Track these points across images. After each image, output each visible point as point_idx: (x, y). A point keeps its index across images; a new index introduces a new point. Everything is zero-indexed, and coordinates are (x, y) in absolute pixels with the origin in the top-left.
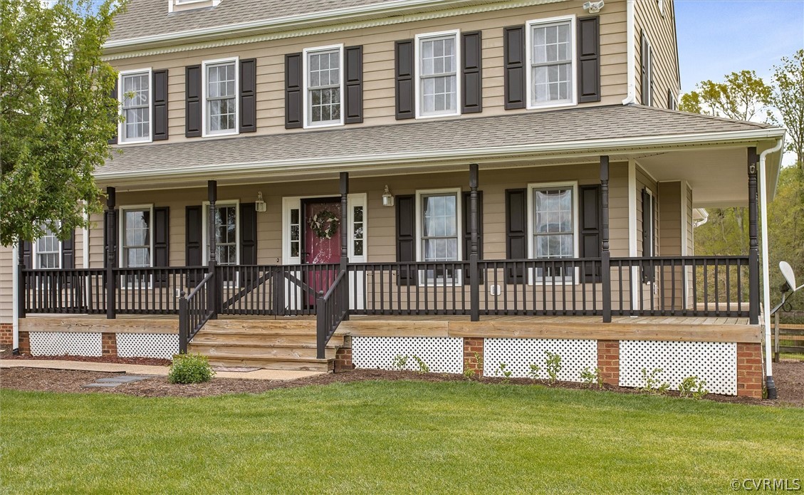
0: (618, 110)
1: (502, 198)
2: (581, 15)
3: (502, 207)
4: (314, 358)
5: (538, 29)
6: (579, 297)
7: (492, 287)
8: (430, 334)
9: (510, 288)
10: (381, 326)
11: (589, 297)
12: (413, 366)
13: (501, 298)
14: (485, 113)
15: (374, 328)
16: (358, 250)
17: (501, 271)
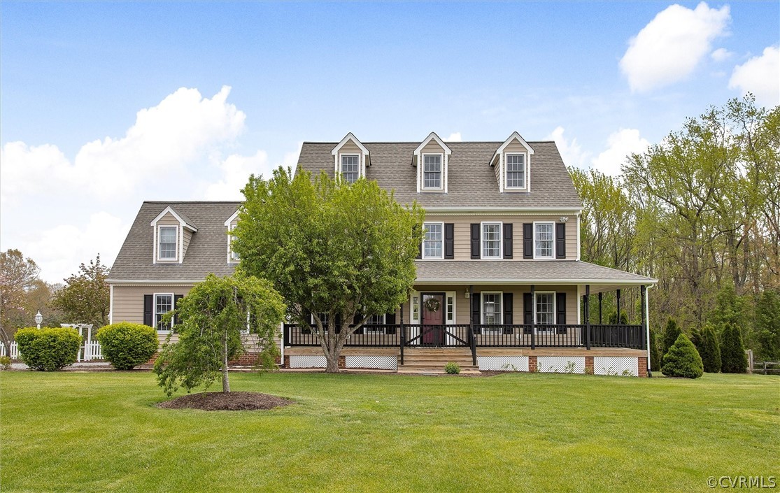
0: (573, 263)
1: (522, 297)
2: (558, 222)
3: (522, 301)
4: (472, 365)
5: (538, 226)
6: (557, 340)
7: (517, 335)
8: (514, 355)
9: (526, 335)
10: (490, 352)
11: (561, 340)
12: (510, 369)
13: (522, 340)
14: (514, 259)
15: (487, 353)
16: (450, 317)
17: (522, 329)
